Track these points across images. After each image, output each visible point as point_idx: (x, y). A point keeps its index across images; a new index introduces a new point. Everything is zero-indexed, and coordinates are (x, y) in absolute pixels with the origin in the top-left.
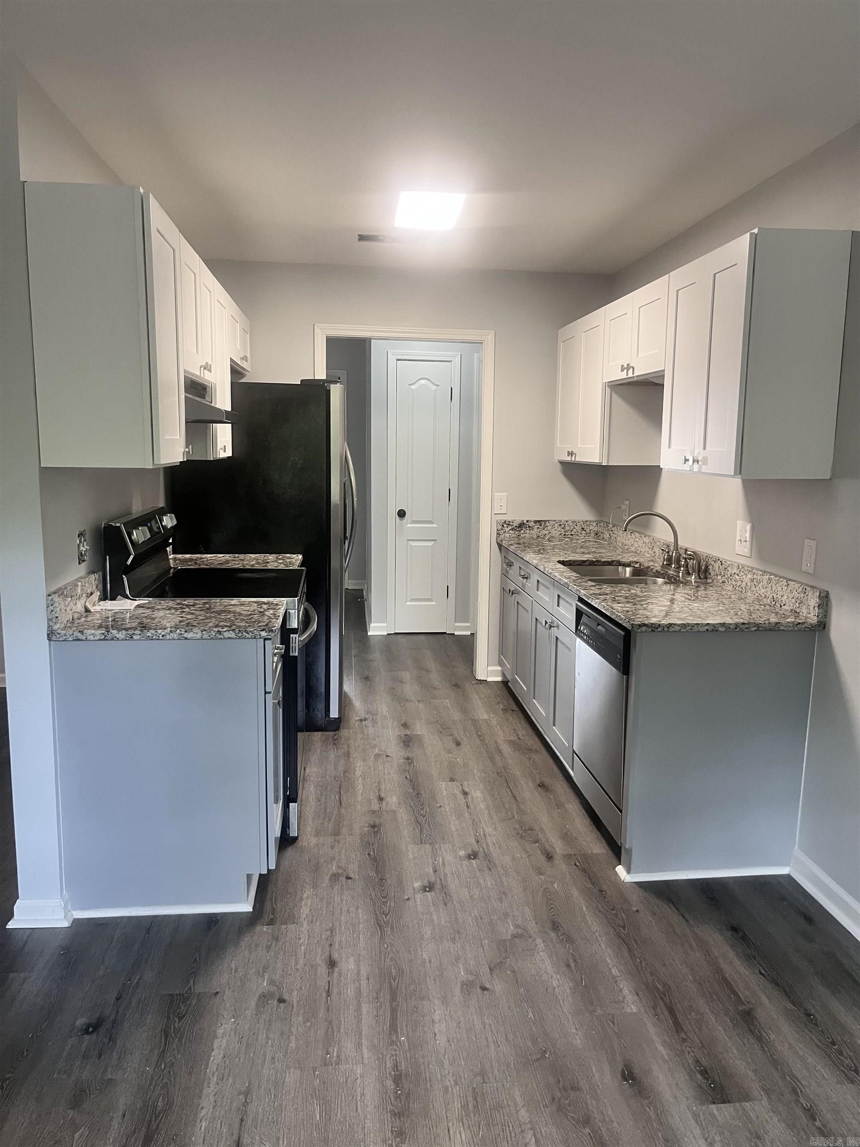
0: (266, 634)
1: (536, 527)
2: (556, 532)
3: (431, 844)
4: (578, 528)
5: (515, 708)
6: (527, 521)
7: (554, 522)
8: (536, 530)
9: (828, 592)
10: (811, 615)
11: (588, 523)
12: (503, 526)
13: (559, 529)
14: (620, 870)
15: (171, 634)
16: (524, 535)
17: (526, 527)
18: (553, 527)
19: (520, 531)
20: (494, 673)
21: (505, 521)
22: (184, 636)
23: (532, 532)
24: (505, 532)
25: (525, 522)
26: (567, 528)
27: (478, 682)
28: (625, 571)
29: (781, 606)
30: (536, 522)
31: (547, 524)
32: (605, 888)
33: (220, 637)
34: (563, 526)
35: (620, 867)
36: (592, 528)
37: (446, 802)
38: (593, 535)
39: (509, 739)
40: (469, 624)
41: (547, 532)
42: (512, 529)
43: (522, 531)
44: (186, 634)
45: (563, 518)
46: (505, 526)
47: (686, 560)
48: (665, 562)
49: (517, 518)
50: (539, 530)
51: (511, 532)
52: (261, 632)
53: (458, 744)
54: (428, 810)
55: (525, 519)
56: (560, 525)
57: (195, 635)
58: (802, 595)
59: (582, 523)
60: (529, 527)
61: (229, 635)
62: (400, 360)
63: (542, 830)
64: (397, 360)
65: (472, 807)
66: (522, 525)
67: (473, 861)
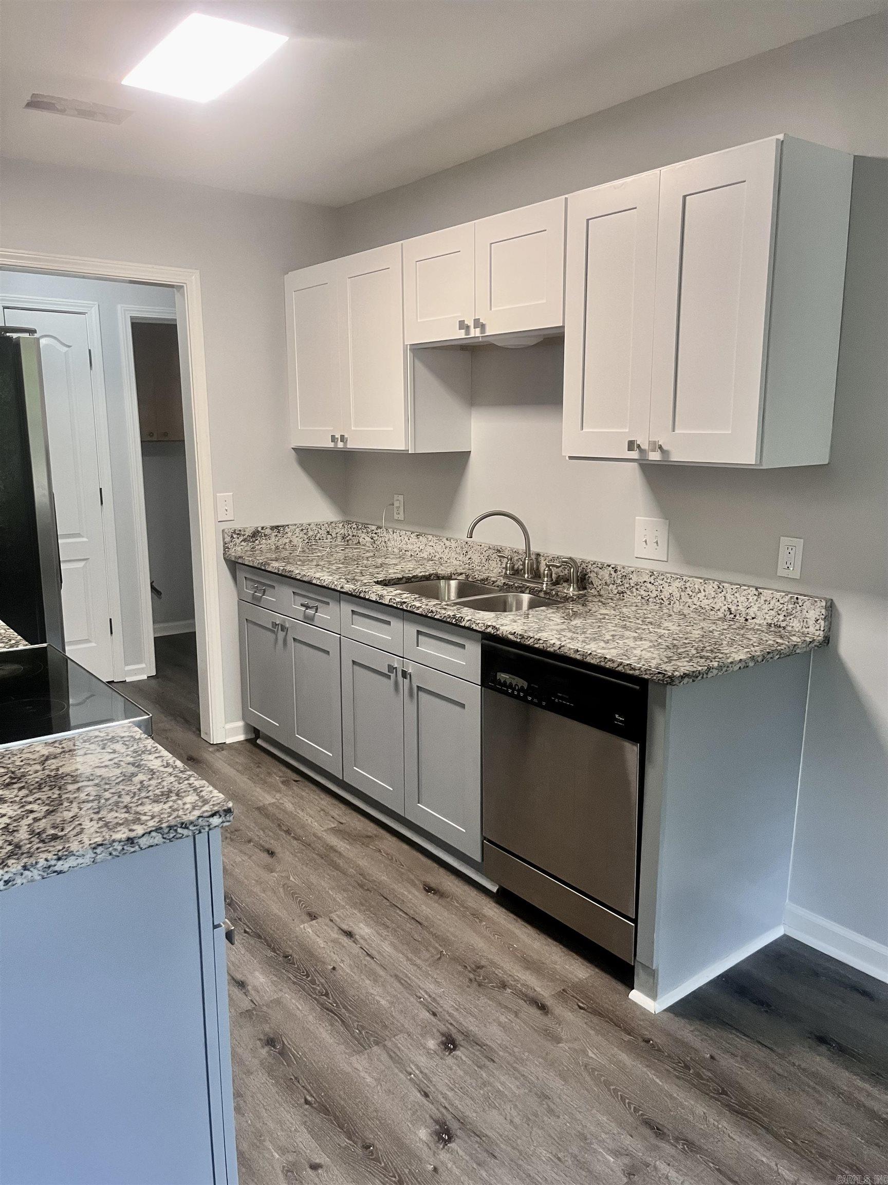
0: (221, 820)
1: (274, 534)
2: (298, 539)
3: (377, 1043)
4: (323, 532)
5: (297, 778)
6: (262, 528)
7: (294, 527)
8: (273, 539)
9: (832, 600)
10: (812, 629)
11: (333, 525)
12: (232, 537)
13: (301, 535)
14: (636, 995)
15: (26, 873)
16: (260, 546)
17: (261, 536)
18: (294, 533)
19: (254, 542)
20: (234, 732)
21: (234, 532)
22: (56, 868)
23: (269, 541)
24: (235, 545)
25: (260, 529)
26: (311, 533)
27: (216, 747)
28: (449, 585)
29: (746, 620)
30: (272, 528)
31: (287, 530)
32: (647, 1034)
33: (133, 850)
34: (305, 531)
35: (634, 992)
36: (338, 530)
37: (335, 957)
38: (339, 539)
39: (330, 827)
40: (143, 665)
41: (287, 541)
42: (244, 540)
43: (256, 542)
44: (60, 862)
45: (305, 521)
46: (235, 536)
47: (549, 567)
48: (508, 572)
49: (250, 525)
50: (277, 539)
51: (243, 543)
52: (211, 820)
53: (271, 853)
54: (323, 981)
55: (259, 525)
56: (302, 530)
57: (80, 860)
58: (790, 606)
59: (327, 525)
60: (265, 535)
61: (151, 842)
62: (8, 308)
63: (492, 963)
64: (5, 308)
65: (374, 953)
66: (255, 534)
67: (458, 1053)
